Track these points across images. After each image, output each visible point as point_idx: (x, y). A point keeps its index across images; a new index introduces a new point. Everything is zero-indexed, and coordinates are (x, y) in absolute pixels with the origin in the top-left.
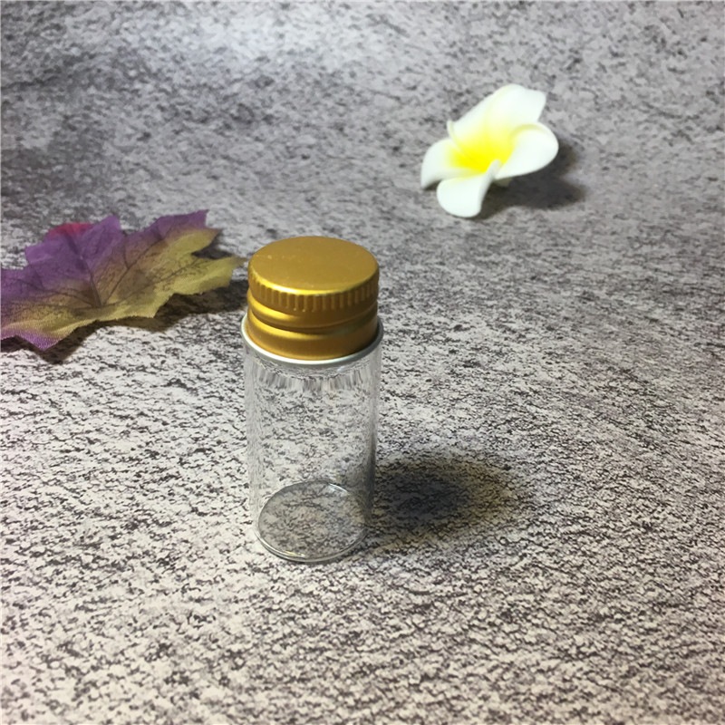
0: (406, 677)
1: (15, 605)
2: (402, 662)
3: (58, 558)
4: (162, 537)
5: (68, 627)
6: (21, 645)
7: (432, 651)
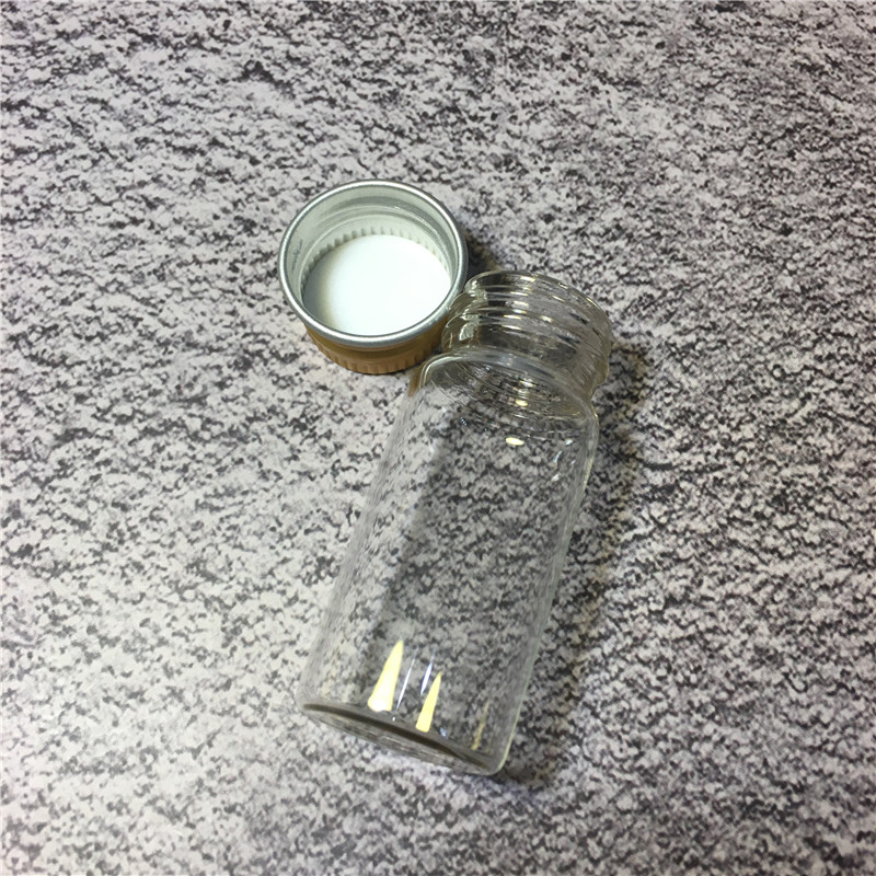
0: (646, 600)
1: (115, 504)
2: (638, 577)
3: (154, 424)
4: (289, 382)
7: (679, 561)
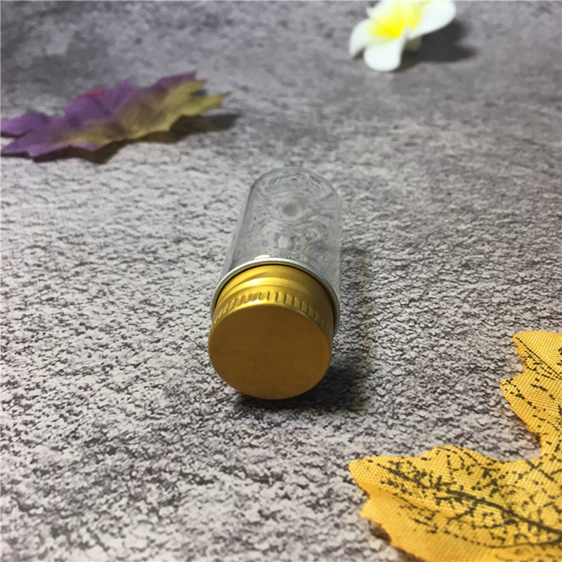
5: (145, 292)
6: (113, 303)
